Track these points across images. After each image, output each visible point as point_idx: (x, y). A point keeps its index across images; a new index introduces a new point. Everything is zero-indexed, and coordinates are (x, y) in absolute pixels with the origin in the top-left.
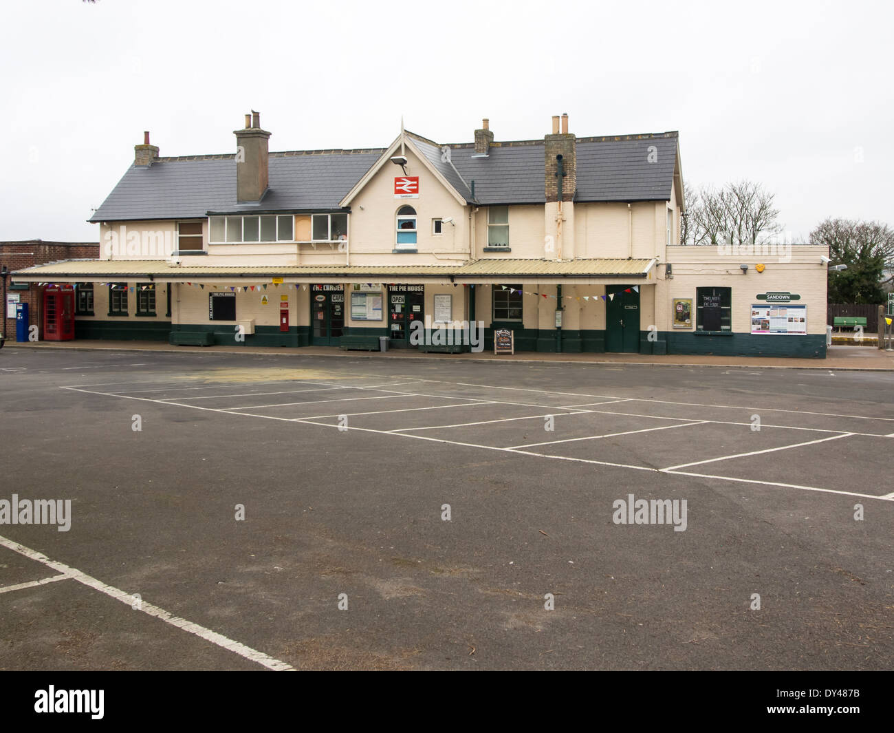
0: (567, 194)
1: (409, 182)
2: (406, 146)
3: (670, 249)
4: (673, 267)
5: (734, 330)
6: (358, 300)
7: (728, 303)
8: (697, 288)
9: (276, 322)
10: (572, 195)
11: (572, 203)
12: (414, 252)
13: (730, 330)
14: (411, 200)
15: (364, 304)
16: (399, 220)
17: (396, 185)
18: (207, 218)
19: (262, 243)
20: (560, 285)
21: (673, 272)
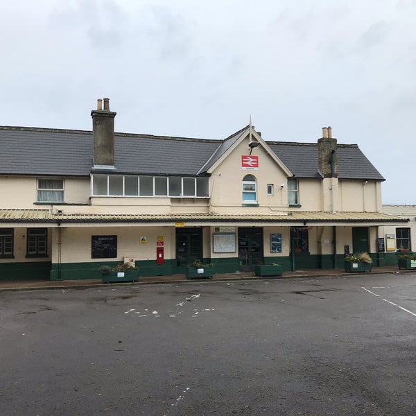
0: (334, 174)
1: (252, 160)
2: (252, 136)
8: (396, 228)
9: (153, 257)
10: (337, 174)
11: (337, 179)
12: (256, 206)
14: (253, 172)
16: (244, 184)
17: (243, 161)
20: (334, 227)
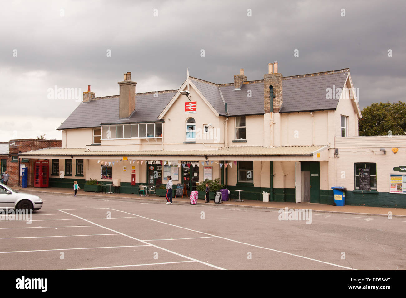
0: (276, 108)
1: (192, 105)
2: (190, 85)
3: (337, 139)
4: (339, 150)
5: (379, 190)
6: (166, 169)
7: (375, 173)
8: (355, 163)
9: (129, 180)
10: (279, 109)
11: (279, 113)
12: (193, 143)
13: (376, 190)
14: (193, 115)
15: (170, 171)
16: (187, 126)
17: (186, 107)
18: (101, 127)
19: (124, 139)
21: (339, 154)
